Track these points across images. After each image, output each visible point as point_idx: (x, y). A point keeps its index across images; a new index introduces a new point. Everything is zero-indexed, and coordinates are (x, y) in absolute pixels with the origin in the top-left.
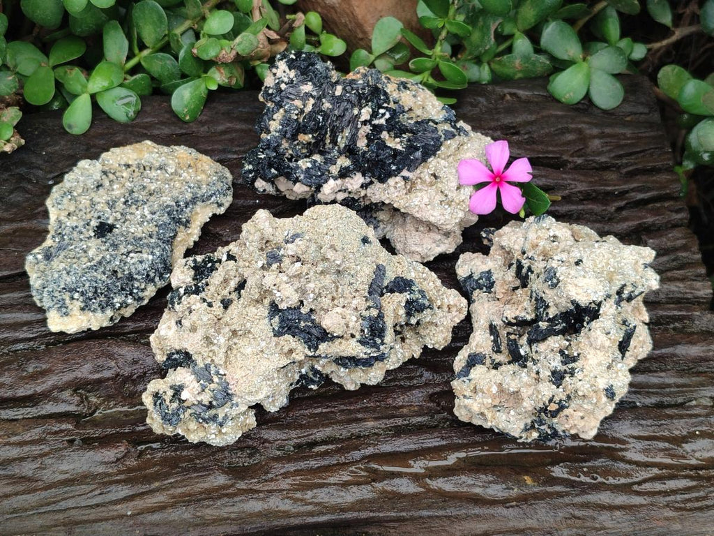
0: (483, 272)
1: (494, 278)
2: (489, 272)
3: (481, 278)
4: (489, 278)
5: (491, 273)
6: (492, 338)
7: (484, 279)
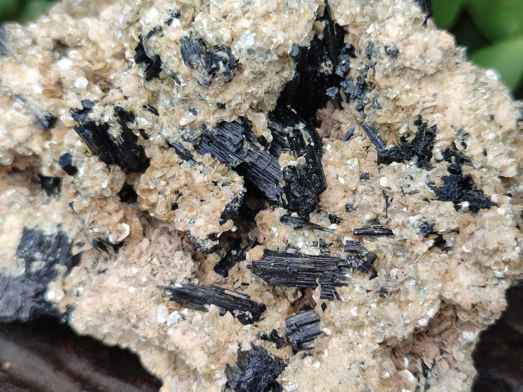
0: (20, 248)
1: (49, 230)
2: (27, 234)
3: (30, 260)
4: (41, 243)
5: (32, 231)
6: (213, 308)
7: (38, 255)
